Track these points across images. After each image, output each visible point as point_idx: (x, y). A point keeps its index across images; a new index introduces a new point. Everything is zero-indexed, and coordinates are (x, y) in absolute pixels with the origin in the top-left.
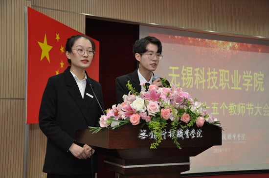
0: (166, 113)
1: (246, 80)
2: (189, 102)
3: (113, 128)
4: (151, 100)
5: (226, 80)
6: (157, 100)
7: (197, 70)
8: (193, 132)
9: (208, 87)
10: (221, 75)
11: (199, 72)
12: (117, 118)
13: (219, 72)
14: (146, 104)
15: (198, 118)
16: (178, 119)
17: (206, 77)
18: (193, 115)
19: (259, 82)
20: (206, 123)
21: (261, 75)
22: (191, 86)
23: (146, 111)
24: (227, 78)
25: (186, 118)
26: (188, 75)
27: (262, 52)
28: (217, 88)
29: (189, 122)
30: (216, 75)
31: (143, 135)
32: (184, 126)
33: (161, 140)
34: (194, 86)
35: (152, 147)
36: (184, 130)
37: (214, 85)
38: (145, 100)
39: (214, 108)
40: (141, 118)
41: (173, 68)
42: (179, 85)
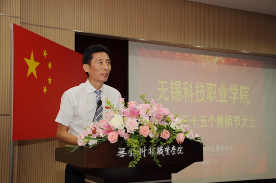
0: (145, 130)
1: (232, 93)
2: (170, 118)
4: (130, 116)
5: (213, 94)
7: (185, 84)
8: (174, 148)
9: (197, 101)
10: (209, 88)
11: (187, 86)
12: (94, 136)
13: (206, 86)
14: (124, 121)
15: (178, 135)
16: (158, 136)
17: (194, 91)
18: (173, 132)
19: (245, 95)
20: (186, 140)
21: (246, 88)
23: (125, 128)
24: (214, 92)
25: (166, 135)
26: (177, 89)
27: (247, 66)
28: (205, 101)
29: (168, 139)
30: (204, 89)
31: (122, 153)
32: (164, 143)
33: (140, 159)
34: (183, 99)
35: (130, 166)
36: (165, 147)
37: (202, 99)
38: (123, 117)
39: (202, 120)
40: (119, 135)
41: (162, 82)
42: (168, 98)
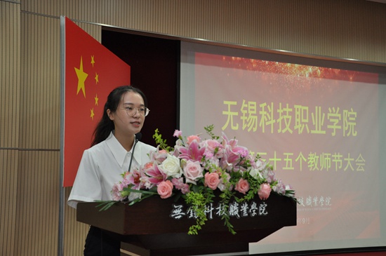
0: (213, 180)
1: (332, 120)
2: (248, 161)
3: (133, 203)
4: (190, 158)
5: (303, 121)
6: (200, 160)
7: (263, 105)
8: (254, 206)
9: (279, 131)
10: (297, 113)
11: (266, 109)
12: (137, 187)
13: (294, 109)
14: (182, 165)
15: (261, 187)
16: (231, 188)
17: (276, 116)
18: (253, 182)
19: (350, 124)
20: (273, 193)
22: (255, 130)
23: (183, 176)
24: (305, 118)
25: (242, 187)
26: (250, 112)
27: (354, 80)
28: (291, 132)
29: (247, 193)
30: (290, 113)
31: (178, 212)
32: (240, 198)
33: (205, 222)
34: (259, 129)
35: (190, 232)
36: (240, 205)
37: (287, 128)
38: (181, 159)
39: (287, 160)
40: (174, 186)
41: (229, 103)
42: (236, 128)
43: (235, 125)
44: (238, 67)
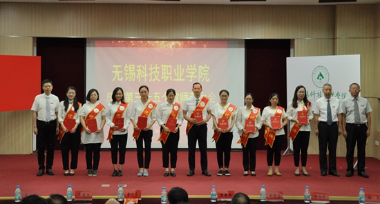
1: (189, 72)
5: (168, 74)
7: (139, 66)
9: (150, 80)
10: (163, 69)
11: (141, 68)
13: (161, 67)
17: (148, 72)
19: (204, 74)
21: (206, 67)
22: (133, 80)
24: (169, 72)
26: (130, 71)
27: (207, 47)
28: (159, 80)
30: (158, 70)
34: (137, 80)
37: (156, 78)
39: (156, 97)
41: (117, 66)
42: (121, 80)
43: (120, 78)
44: (122, 46)
